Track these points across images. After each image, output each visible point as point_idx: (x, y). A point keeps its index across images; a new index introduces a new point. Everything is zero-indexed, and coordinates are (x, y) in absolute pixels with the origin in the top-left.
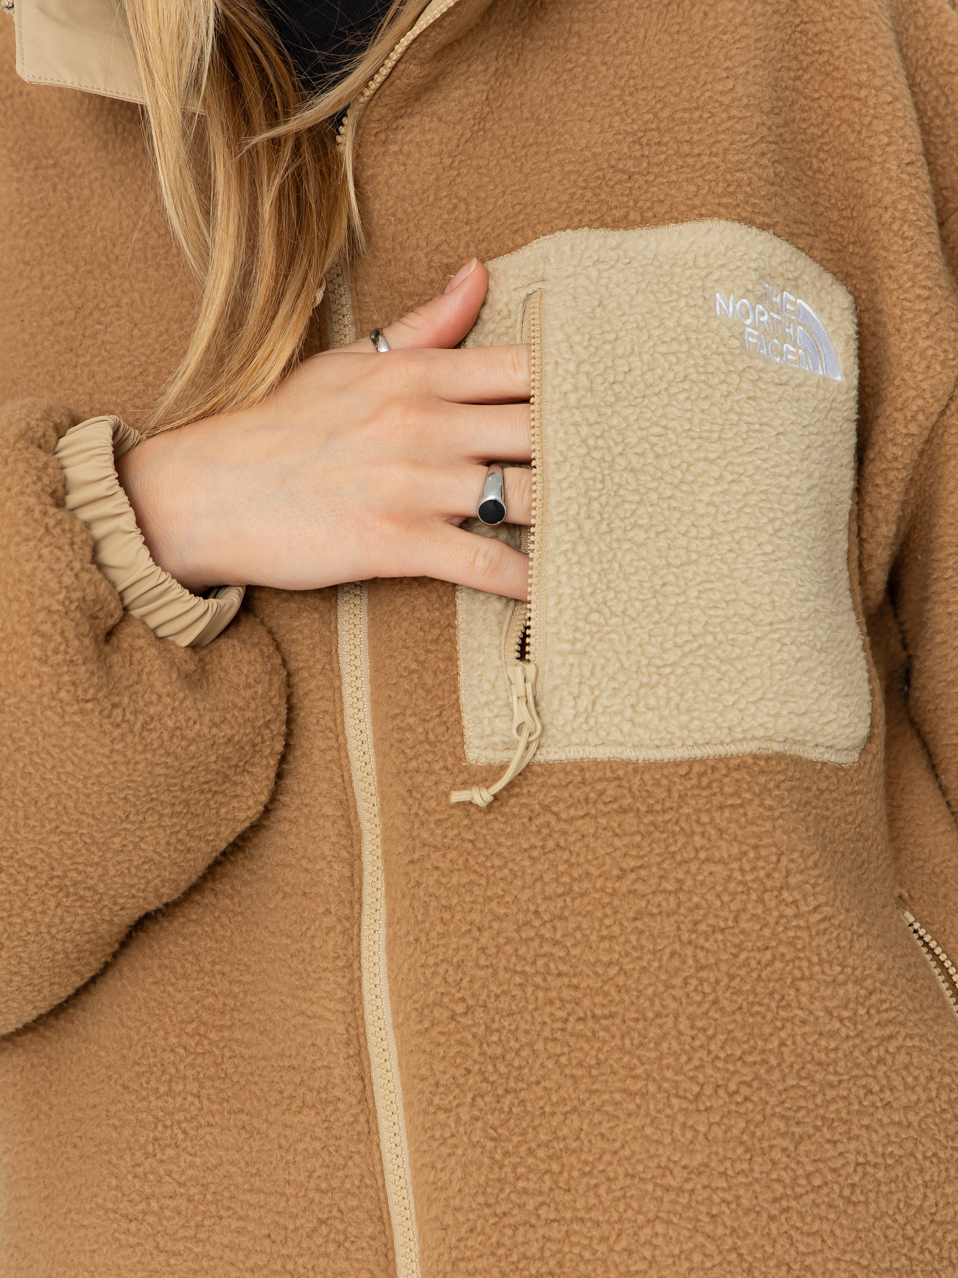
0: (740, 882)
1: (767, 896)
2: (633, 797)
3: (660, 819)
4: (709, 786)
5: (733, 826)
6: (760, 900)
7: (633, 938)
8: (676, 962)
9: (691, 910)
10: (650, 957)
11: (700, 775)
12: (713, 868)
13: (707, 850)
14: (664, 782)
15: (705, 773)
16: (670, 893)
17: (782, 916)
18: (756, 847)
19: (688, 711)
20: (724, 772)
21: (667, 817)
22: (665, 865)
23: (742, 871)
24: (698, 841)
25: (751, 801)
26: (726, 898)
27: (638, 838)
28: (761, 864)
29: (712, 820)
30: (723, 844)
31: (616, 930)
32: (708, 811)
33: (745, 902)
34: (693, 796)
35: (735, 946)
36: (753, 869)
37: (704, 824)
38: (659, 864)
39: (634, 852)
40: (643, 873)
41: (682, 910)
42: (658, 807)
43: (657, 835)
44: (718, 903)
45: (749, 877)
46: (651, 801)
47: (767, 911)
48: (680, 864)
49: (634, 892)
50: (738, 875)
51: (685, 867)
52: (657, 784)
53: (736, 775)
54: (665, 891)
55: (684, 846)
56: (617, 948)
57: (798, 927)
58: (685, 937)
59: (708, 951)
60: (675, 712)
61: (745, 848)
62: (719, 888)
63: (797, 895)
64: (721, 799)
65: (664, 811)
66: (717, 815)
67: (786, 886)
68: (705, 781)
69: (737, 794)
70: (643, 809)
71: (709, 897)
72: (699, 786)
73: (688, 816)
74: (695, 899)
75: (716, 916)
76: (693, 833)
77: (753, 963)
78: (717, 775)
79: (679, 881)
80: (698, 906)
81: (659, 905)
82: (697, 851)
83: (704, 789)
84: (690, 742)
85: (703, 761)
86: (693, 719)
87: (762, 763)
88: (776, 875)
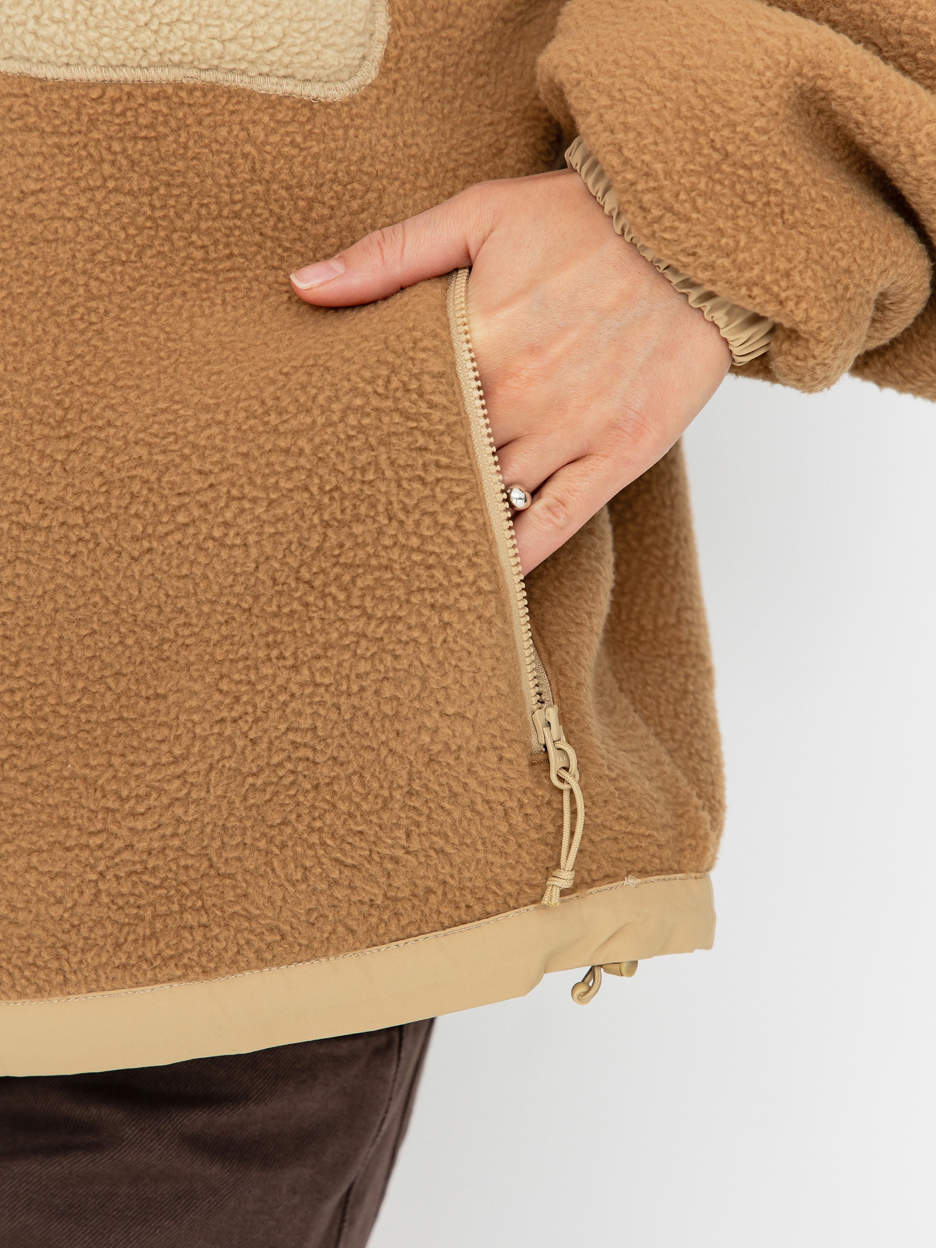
0: (149, 218)
1: (175, 236)
2: (39, 115)
3: (65, 141)
4: (123, 114)
5: (145, 159)
6: (168, 239)
7: (25, 263)
8: (65, 289)
9: (89, 239)
10: (41, 282)
11: (114, 101)
12: (121, 198)
13: (116, 179)
14: (73, 103)
15: (120, 99)
16: (69, 219)
17: (189, 257)
18: (168, 185)
19: (97, 27)
20: (141, 100)
21: (74, 140)
22: (66, 191)
23: (153, 207)
24: (107, 169)
25: (166, 136)
26: (132, 231)
27: (39, 160)
28: (172, 202)
29: (124, 150)
30: (135, 176)
31: (12, 253)
32: (121, 139)
33: (152, 238)
34: (105, 121)
35: (133, 279)
36: (163, 207)
37: (115, 153)
38: (60, 189)
39: (34, 174)
40: (42, 196)
41: (80, 239)
42: (65, 129)
43: (60, 158)
44: (122, 235)
45: (159, 214)
46: (57, 122)
47: (175, 249)
48: (83, 191)
49: (32, 216)
50: (147, 210)
51: (89, 195)
52: (66, 104)
53: (153, 105)
54: (63, 218)
55: (91, 172)
56: (9, 272)
57: (204, 270)
58: (80, 266)
59: (102, 281)
60: (83, 27)
61: (156, 184)
62: (125, 220)
63: (207, 241)
64: (135, 129)
65: (71, 134)
66: (129, 145)
67: (195, 229)
68: (119, 108)
69: (151, 126)
70: (48, 129)
71: (113, 228)
72: (112, 112)
73: (98, 141)
74: (97, 228)
75: (118, 248)
76: (102, 160)
77: (150, 298)
78: (133, 104)
79: (80, 208)
80: (98, 236)
81: (56, 232)
82: (105, 180)
83: (117, 116)
84: (102, 62)
85: (118, 85)
86: (103, 35)
87: (183, 94)
88: (187, 217)
